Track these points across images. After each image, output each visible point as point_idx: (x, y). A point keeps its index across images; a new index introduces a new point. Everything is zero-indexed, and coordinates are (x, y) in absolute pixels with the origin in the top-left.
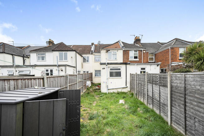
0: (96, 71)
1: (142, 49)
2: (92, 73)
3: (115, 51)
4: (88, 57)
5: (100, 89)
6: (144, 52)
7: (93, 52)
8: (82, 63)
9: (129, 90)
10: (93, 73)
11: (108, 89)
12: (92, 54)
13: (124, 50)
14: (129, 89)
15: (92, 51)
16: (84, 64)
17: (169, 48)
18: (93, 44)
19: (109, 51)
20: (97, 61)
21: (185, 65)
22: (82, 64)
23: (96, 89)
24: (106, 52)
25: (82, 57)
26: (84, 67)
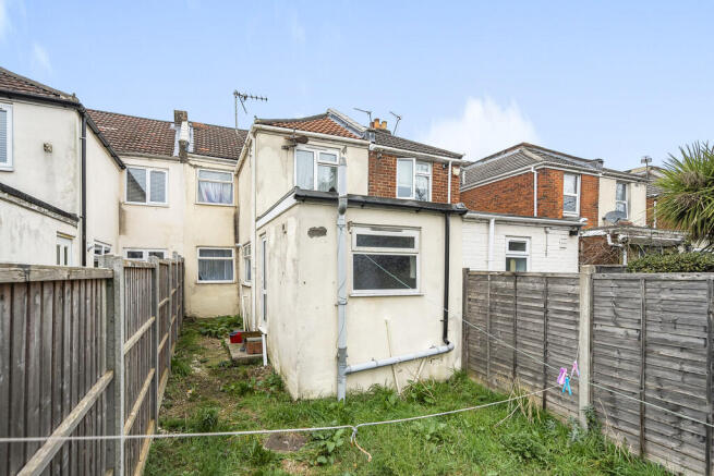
0: (202, 252)
1: (451, 160)
2: (182, 265)
3: (329, 151)
4: (158, 176)
5: (257, 361)
6: (457, 171)
7: (191, 149)
8: (120, 204)
9: (458, 365)
10: (187, 265)
11: (349, 374)
12: (183, 158)
13: (376, 152)
14: (455, 362)
15: (183, 146)
16: (133, 210)
17: (532, 170)
18: (180, 117)
19: (301, 146)
20: (210, 200)
21: (621, 237)
22: (121, 213)
23: (235, 363)
24: (286, 148)
25: (122, 166)
26: (129, 225)
